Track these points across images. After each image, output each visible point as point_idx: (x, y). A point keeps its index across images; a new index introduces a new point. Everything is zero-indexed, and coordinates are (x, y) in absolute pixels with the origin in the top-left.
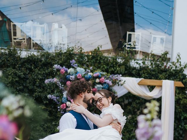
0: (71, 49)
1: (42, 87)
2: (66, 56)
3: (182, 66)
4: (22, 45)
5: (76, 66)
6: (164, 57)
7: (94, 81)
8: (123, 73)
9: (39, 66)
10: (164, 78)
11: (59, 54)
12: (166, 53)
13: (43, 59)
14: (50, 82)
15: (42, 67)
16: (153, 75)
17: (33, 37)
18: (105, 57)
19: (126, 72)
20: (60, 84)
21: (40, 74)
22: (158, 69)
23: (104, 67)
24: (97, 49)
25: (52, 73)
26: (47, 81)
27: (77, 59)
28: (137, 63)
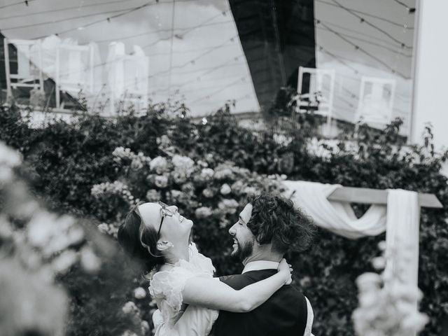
0: (157, 108)
1: (84, 203)
2: (146, 126)
3: (436, 156)
4: (32, 97)
5: (170, 151)
6: (391, 133)
7: (216, 190)
8: (290, 170)
9: (75, 151)
10: (391, 186)
11: (129, 121)
12: (398, 124)
13: (86, 133)
14: (105, 190)
15: (84, 154)
16: (364, 178)
17: (60, 76)
18: (245, 131)
19: (297, 168)
20: (131, 197)
21: (79, 171)
22: (378, 161)
23: (241, 156)
24: (224, 109)
25: (109, 169)
26: (97, 189)
27: (174, 134)
28: (325, 146)
